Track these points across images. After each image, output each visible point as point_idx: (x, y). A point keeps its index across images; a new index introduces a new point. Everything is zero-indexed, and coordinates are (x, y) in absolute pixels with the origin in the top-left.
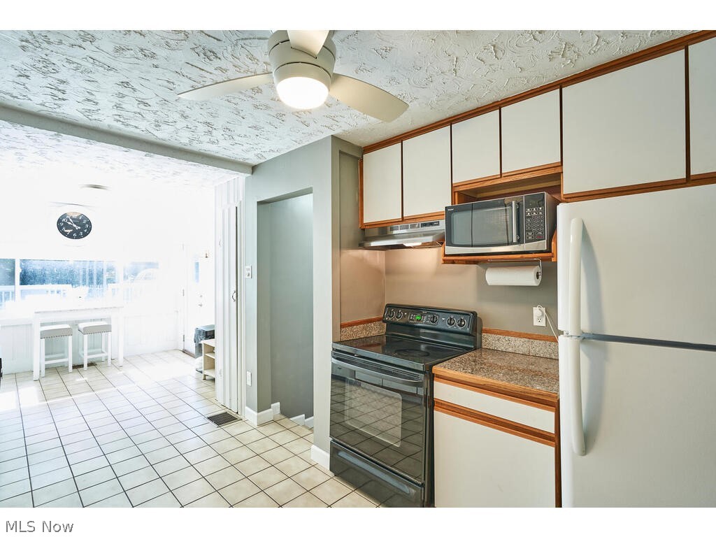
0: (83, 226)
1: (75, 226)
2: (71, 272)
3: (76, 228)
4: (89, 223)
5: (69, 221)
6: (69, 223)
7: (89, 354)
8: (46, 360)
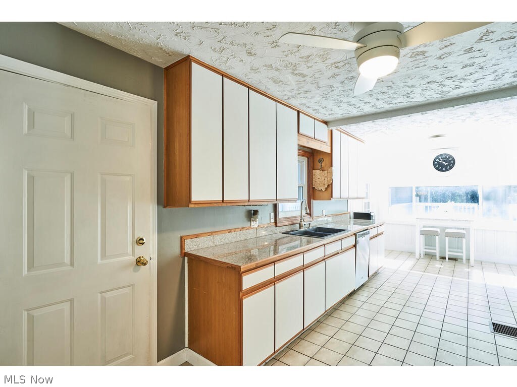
0: (449, 162)
1: (444, 163)
2: (444, 194)
3: (444, 164)
4: (453, 159)
5: (440, 160)
6: (440, 162)
7: (449, 251)
8: (425, 249)
